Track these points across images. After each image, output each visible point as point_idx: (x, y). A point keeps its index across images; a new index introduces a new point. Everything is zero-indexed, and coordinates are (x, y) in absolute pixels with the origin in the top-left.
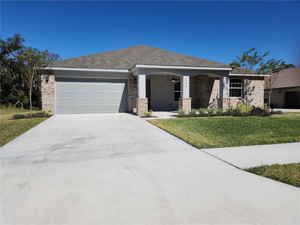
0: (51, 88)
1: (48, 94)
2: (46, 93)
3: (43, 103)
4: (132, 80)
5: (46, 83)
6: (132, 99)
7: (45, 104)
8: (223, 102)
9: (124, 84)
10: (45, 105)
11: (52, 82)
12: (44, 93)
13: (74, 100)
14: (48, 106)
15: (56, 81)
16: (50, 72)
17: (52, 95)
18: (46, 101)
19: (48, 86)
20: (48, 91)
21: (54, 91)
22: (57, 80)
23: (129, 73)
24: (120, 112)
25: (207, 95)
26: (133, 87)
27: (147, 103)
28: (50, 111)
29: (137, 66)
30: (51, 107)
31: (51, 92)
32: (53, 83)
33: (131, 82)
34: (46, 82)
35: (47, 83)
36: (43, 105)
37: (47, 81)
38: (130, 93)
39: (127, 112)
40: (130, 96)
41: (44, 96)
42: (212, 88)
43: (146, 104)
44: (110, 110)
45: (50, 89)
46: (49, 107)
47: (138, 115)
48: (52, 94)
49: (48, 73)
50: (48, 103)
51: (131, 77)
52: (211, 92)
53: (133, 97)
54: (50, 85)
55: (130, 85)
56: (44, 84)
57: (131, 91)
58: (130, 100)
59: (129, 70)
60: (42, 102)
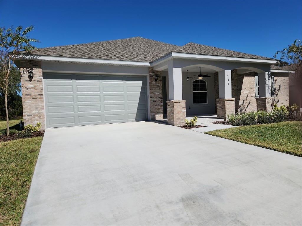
0: (38, 88)
1: (33, 98)
2: (29, 96)
3: (25, 113)
4: (152, 76)
5: (28, 81)
6: (153, 102)
7: (28, 114)
8: (267, 102)
9: (140, 83)
10: (28, 116)
11: (38, 80)
12: (27, 96)
13: (73, 106)
14: (34, 117)
15: (44, 78)
16: (36, 64)
17: (40, 100)
18: (30, 109)
19: (32, 86)
20: (33, 93)
21: (42, 94)
22: (46, 76)
23: (149, 67)
24: (137, 120)
25: (236, 95)
26: (154, 86)
27: (185, 106)
28: (39, 125)
29: (174, 55)
30: (39, 118)
31: (39, 95)
32: (41, 80)
33: (152, 79)
34: (28, 79)
35: (31, 80)
36: (25, 116)
37: (31, 78)
38: (150, 94)
39: (146, 119)
40: (151, 99)
41: (26, 102)
42: (241, 86)
43: (184, 108)
44: (123, 119)
45: (36, 90)
46: (36, 118)
47: (175, 124)
48: (40, 98)
49: (31, 65)
50: (34, 112)
51: (152, 72)
52: (241, 91)
53: (154, 99)
54: (36, 84)
55: (150, 83)
56: (26, 82)
57: (152, 91)
58: (151, 103)
59: (150, 63)
60: (24, 110)
